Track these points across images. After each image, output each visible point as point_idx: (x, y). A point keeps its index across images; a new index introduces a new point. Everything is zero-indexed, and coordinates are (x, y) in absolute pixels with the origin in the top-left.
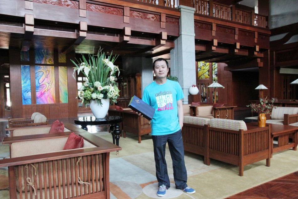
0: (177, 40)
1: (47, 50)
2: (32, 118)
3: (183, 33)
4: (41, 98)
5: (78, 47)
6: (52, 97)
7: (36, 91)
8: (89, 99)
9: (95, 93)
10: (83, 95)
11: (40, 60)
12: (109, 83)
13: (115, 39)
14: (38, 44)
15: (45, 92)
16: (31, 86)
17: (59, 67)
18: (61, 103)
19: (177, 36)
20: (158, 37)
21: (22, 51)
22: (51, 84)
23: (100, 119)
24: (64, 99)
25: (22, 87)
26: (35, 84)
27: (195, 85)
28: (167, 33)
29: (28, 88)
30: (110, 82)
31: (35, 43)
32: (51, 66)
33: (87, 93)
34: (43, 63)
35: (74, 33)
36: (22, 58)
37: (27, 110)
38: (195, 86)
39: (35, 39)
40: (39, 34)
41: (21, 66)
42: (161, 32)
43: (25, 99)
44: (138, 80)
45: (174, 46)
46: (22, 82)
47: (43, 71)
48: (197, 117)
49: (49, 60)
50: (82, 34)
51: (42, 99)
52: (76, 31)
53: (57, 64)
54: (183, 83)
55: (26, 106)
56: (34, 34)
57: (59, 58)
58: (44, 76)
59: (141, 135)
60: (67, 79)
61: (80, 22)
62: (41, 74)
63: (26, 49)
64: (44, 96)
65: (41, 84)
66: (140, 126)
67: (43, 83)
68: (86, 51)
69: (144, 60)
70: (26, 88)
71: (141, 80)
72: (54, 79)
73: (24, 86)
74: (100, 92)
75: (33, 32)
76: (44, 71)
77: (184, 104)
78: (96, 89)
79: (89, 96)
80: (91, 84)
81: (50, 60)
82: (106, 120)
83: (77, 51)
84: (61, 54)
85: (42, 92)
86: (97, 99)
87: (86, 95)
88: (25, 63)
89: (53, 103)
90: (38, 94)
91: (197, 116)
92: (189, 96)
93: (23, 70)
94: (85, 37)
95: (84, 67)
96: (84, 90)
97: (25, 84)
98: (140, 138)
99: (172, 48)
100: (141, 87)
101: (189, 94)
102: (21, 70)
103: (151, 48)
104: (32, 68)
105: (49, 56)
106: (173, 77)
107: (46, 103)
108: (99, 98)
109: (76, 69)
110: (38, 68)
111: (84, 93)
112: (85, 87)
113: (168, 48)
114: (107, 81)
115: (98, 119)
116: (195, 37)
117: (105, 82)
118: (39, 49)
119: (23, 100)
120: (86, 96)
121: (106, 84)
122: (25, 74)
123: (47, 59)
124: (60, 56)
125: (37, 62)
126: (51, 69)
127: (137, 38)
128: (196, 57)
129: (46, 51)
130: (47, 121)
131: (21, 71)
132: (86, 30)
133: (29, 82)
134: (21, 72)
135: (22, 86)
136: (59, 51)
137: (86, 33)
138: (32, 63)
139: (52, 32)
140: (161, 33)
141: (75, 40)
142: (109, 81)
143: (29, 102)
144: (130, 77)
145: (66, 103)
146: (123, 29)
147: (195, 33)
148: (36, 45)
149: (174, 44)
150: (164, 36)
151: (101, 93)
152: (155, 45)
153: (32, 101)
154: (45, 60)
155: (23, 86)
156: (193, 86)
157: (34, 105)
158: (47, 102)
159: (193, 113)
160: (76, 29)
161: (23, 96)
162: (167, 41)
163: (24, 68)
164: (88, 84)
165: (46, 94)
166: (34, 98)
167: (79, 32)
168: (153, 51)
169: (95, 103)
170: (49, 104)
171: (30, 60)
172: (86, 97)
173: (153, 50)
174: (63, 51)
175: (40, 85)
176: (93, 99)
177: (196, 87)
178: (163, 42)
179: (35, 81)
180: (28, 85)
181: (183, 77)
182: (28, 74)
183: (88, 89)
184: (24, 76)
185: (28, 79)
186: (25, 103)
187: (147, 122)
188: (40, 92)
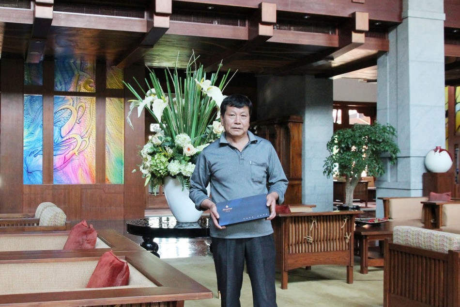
0: (395, 30)
1: (82, 59)
2: (37, 216)
3: (411, 13)
4: (64, 170)
5: (150, 52)
6: (87, 168)
7: (55, 153)
8: (161, 175)
9: (176, 161)
10: (148, 164)
11: (66, 84)
12: (210, 138)
13: (239, 32)
14: (62, 47)
15: (74, 157)
16: (43, 141)
17: (107, 99)
18: (107, 183)
19: (397, 21)
20: (345, 26)
21: (27, 61)
22: (87, 139)
23: (186, 223)
24: (115, 175)
25: (24, 145)
26: (53, 136)
27: (444, 147)
28: (369, 16)
29: (36, 146)
30: (212, 136)
31: (56, 45)
32: (88, 98)
33: (157, 161)
34: (72, 89)
35: (141, 21)
36: (28, 78)
37: (32, 196)
38: (441, 150)
39: (55, 35)
40: (63, 24)
41: (23, 96)
42: (352, 12)
43: (30, 171)
44: (294, 132)
45: (388, 46)
46: (26, 133)
47: (70, 107)
48: (441, 230)
49: (86, 84)
50: (160, 22)
51: (65, 174)
52: (146, 14)
53: (101, 93)
54: (409, 143)
55: (30, 186)
56: (54, 24)
57: (108, 77)
58: (72, 120)
59: (287, 270)
60: (123, 127)
62: (66, 114)
63: (36, 58)
64: (70, 165)
65: (65, 138)
66: (286, 247)
67: (70, 136)
68: (169, 61)
69: (310, 82)
70: (32, 146)
71: (301, 132)
72: (95, 126)
73: (29, 142)
74: (188, 159)
75: (50, 20)
76: (73, 109)
77: (412, 196)
78: (180, 151)
79: (162, 167)
80: (169, 139)
81: (88, 83)
82: (201, 226)
83: (150, 61)
84: (112, 69)
85: (68, 156)
86: (180, 174)
87: (156, 166)
88: (32, 90)
89: (90, 182)
90: (57, 161)
91: (441, 228)
92: (424, 176)
93: (27, 105)
94: (166, 29)
95: (154, 100)
96: (152, 154)
97: (32, 138)
98: (285, 276)
99: (383, 52)
100: (301, 150)
101: (425, 171)
102: (23, 105)
103: (327, 52)
104: (47, 102)
105: (85, 74)
106: (383, 127)
107: (74, 182)
108: (184, 174)
109: (136, 103)
110: (60, 100)
111: (152, 159)
112: (154, 145)
113: (372, 52)
114: (207, 134)
115: (182, 223)
116: (445, 22)
117: (203, 136)
118: (65, 58)
119: (25, 174)
120: (156, 168)
121: (203, 141)
122: (33, 115)
123: (80, 80)
124: (109, 73)
125: (59, 88)
126: (89, 103)
127: (292, 28)
128: (446, 75)
129: (78, 62)
130: (66, 224)
131: (23, 107)
132: (170, 11)
133: (39, 133)
134: (23, 110)
135: (24, 140)
136: (108, 63)
137: (168, 18)
138: (48, 90)
139: (93, 20)
140: (354, 15)
141: (142, 35)
142: (212, 132)
143: (38, 179)
144: (275, 124)
145: (120, 183)
146: (257, 7)
147: (446, 11)
148: (59, 50)
149: (388, 42)
150: (362, 22)
151: (189, 161)
152: (337, 46)
153: (43, 176)
154: (77, 83)
155: (27, 142)
156: (436, 151)
157: (49, 186)
158: (77, 179)
159: (432, 222)
160: (147, 11)
161: (25, 166)
162: (367, 34)
163: (31, 100)
164: (160, 138)
165: (76, 162)
166: (49, 170)
167: (152, 17)
168: (333, 61)
169: (176, 184)
170: (81, 185)
171: (43, 82)
172: (156, 170)
173: (332, 59)
174: (116, 62)
175: (63, 139)
176: (171, 176)
177: (445, 154)
178: (357, 38)
179: (53, 131)
180: (38, 140)
181: (409, 128)
182: (38, 114)
183: (161, 152)
184: (30, 120)
185: (37, 126)
186: (30, 180)
187: (305, 236)
188: (63, 156)
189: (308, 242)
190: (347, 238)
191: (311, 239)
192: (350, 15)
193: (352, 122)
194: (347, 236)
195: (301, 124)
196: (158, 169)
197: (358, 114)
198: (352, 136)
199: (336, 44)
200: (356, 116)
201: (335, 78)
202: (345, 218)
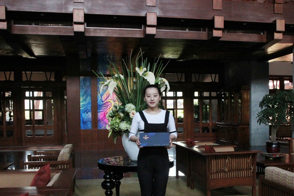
1: (113, 55)
7: (98, 111)
9: (125, 122)
11: (104, 70)
13: (202, 35)
16: (92, 104)
25: (81, 106)
26: (97, 100)
29: (88, 107)
34: (107, 73)
35: (140, 31)
36: (82, 67)
37: (86, 136)
40: (92, 34)
41: (80, 78)
42: (274, 19)
43: (84, 122)
46: (81, 99)
50: (149, 31)
51: (105, 123)
52: (142, 26)
55: (85, 130)
56: (87, 35)
61: (146, 14)
65: (105, 102)
66: (209, 175)
67: (107, 101)
70: (85, 107)
71: (248, 96)
79: (117, 126)
90: (100, 115)
93: (82, 83)
94: (154, 35)
97: (84, 102)
100: (249, 106)
104: (93, 81)
105: (116, 64)
112: (113, 111)
118: (103, 55)
119: (82, 123)
122: (85, 89)
129: (111, 57)
131: (80, 84)
132: (156, 24)
133: (89, 99)
134: (80, 86)
135: (81, 104)
137: (155, 28)
140: (275, 21)
143: (89, 126)
146: (212, 19)
148: (99, 50)
150: (281, 25)
152: (266, 42)
153: (92, 125)
155: (82, 105)
157: (95, 130)
160: (143, 24)
161: (81, 119)
162: (284, 33)
163: (84, 80)
164: (116, 107)
166: (95, 121)
175: (103, 103)
176: (122, 131)
178: (277, 36)
179: (97, 98)
180: (88, 103)
182: (88, 88)
183: (117, 115)
184: (84, 92)
185: (88, 95)
186: (84, 127)
187: (223, 167)
188: (103, 112)
189: (224, 172)
190: (251, 168)
191: (226, 170)
192: (273, 22)
193: (286, 88)
194: (252, 168)
195: (249, 90)
196: (114, 127)
197: (290, 83)
198: (274, 99)
199: (265, 40)
200: (289, 84)
201: (270, 61)
202: (250, 156)
